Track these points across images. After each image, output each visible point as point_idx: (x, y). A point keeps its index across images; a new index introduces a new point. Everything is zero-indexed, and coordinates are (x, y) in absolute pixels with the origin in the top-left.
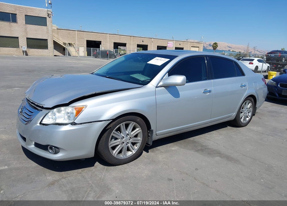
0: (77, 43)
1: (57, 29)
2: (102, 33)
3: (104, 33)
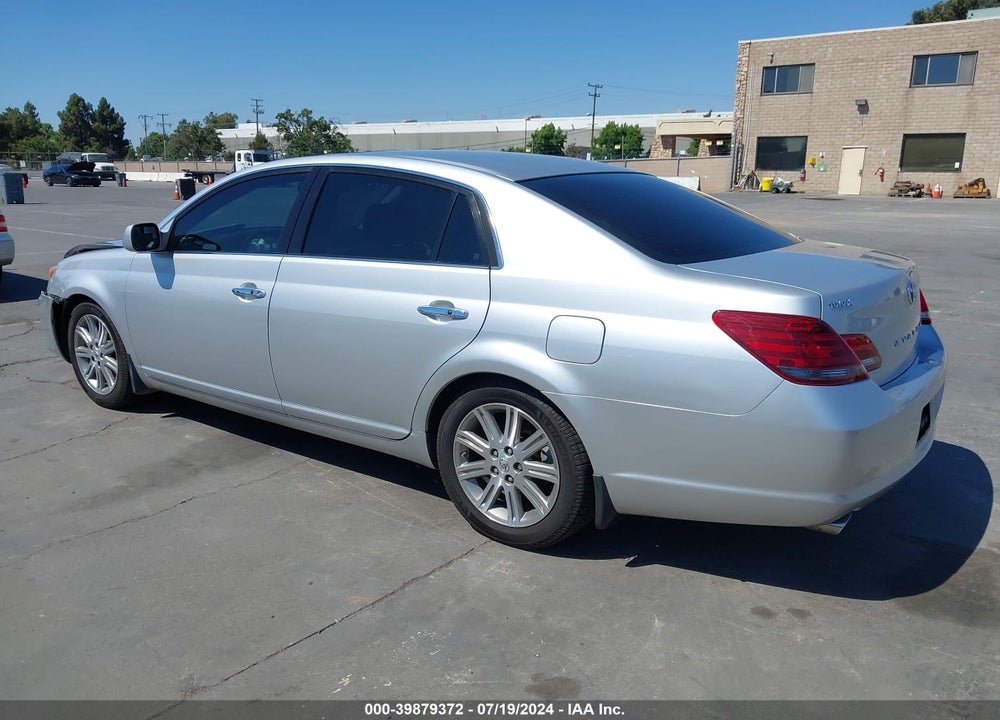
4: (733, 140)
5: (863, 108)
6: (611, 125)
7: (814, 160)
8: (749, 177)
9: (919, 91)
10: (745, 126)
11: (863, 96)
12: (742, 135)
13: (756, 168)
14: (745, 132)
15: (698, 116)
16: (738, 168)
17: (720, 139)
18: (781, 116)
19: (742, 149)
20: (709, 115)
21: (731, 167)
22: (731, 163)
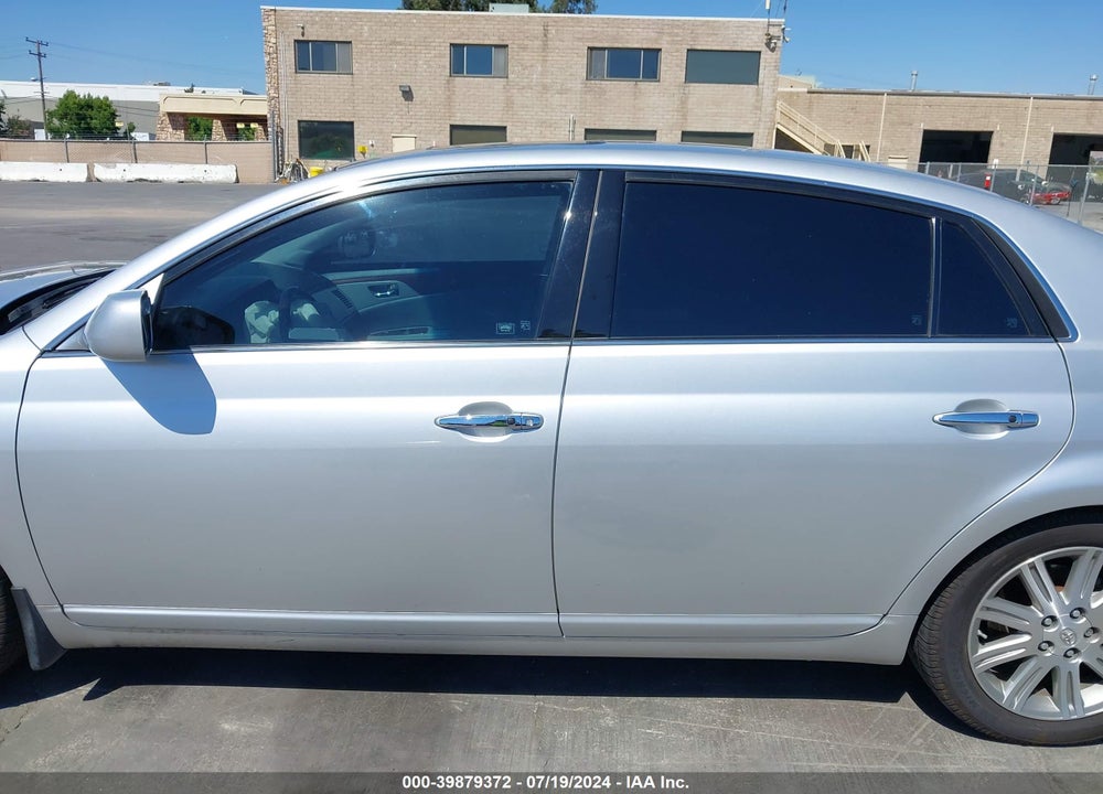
0: (879, 143)
1: (808, 92)
2: (1003, 94)
3: (1013, 94)
4: (269, 122)
5: (408, 94)
6: (70, 95)
7: (364, 148)
8: (294, 166)
9: (459, 80)
10: (282, 107)
11: (406, 82)
12: (279, 117)
13: (300, 156)
14: (282, 114)
15: (179, 90)
16: (279, 155)
17: (241, 121)
18: (322, 98)
19: (282, 133)
20: (192, 91)
21: (271, 154)
22: (271, 149)
